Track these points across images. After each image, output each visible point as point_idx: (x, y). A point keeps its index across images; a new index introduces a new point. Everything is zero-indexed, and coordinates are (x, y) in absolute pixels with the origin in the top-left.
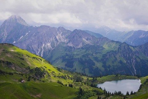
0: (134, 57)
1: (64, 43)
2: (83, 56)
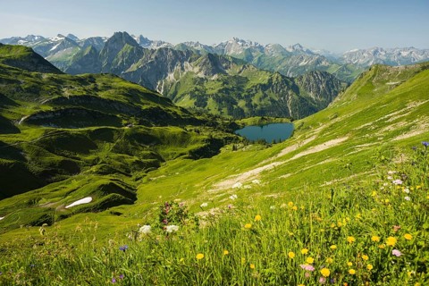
0: (290, 93)
1: (192, 73)
2: (220, 91)
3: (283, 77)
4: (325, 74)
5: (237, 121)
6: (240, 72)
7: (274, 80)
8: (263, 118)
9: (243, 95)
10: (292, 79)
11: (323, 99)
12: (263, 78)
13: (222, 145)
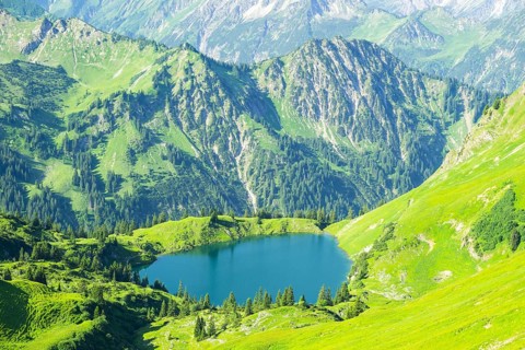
3: (210, 63)
4: (362, 51)
5: (123, 239)
6: (33, 47)
7: (178, 76)
8: (215, 223)
9: (59, 140)
10: (245, 71)
11: (367, 145)
12: (133, 72)
13: (145, 325)
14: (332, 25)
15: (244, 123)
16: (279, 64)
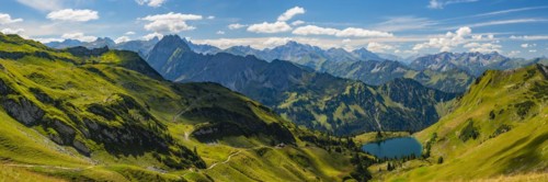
1: (257, 82)
2: (295, 104)
3: (365, 86)
7: (357, 90)
10: (376, 89)
14: (398, 73)
15: (377, 103)
16: (385, 88)
